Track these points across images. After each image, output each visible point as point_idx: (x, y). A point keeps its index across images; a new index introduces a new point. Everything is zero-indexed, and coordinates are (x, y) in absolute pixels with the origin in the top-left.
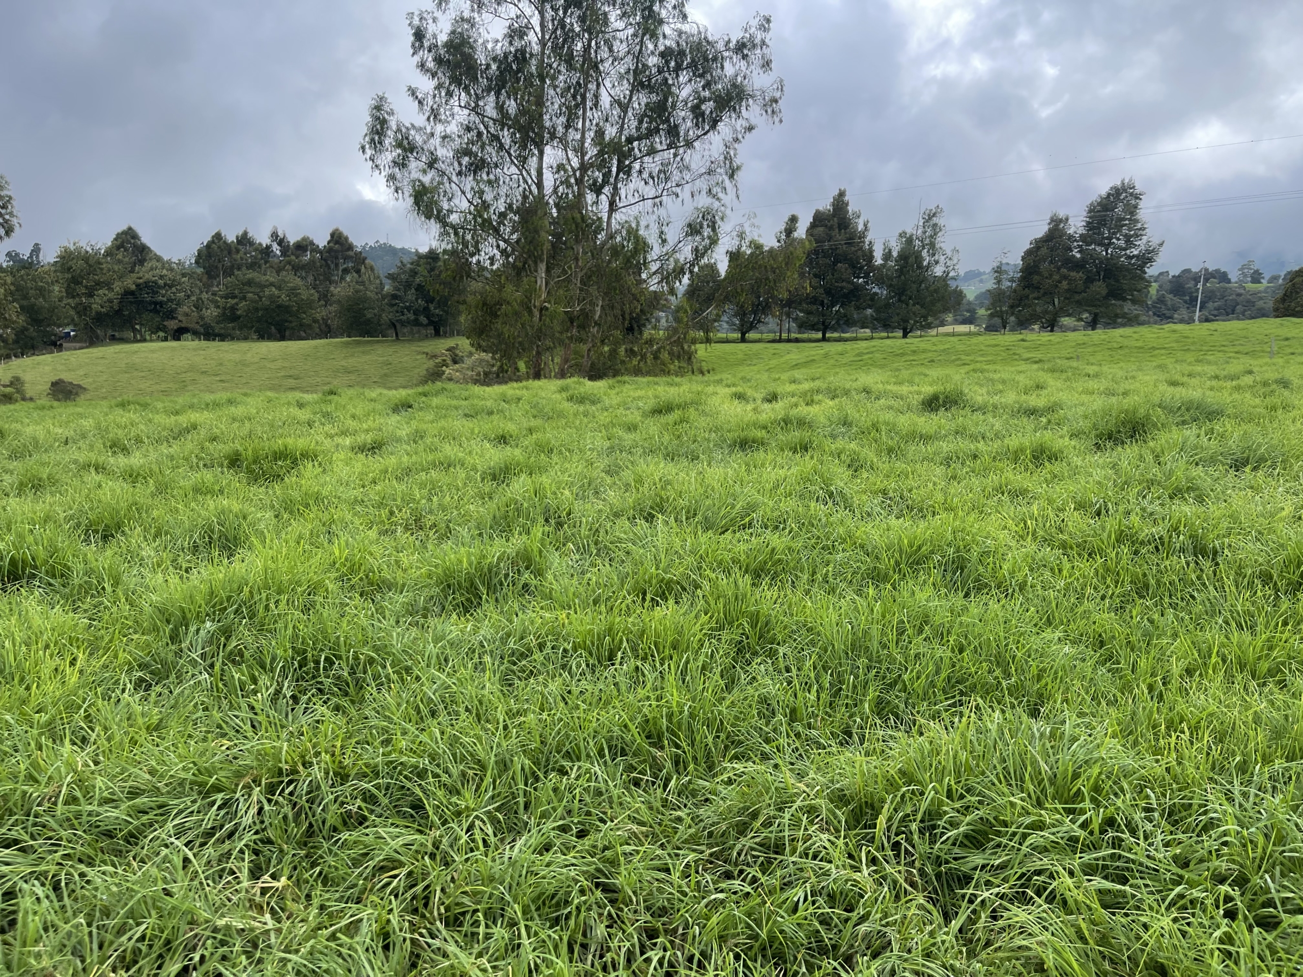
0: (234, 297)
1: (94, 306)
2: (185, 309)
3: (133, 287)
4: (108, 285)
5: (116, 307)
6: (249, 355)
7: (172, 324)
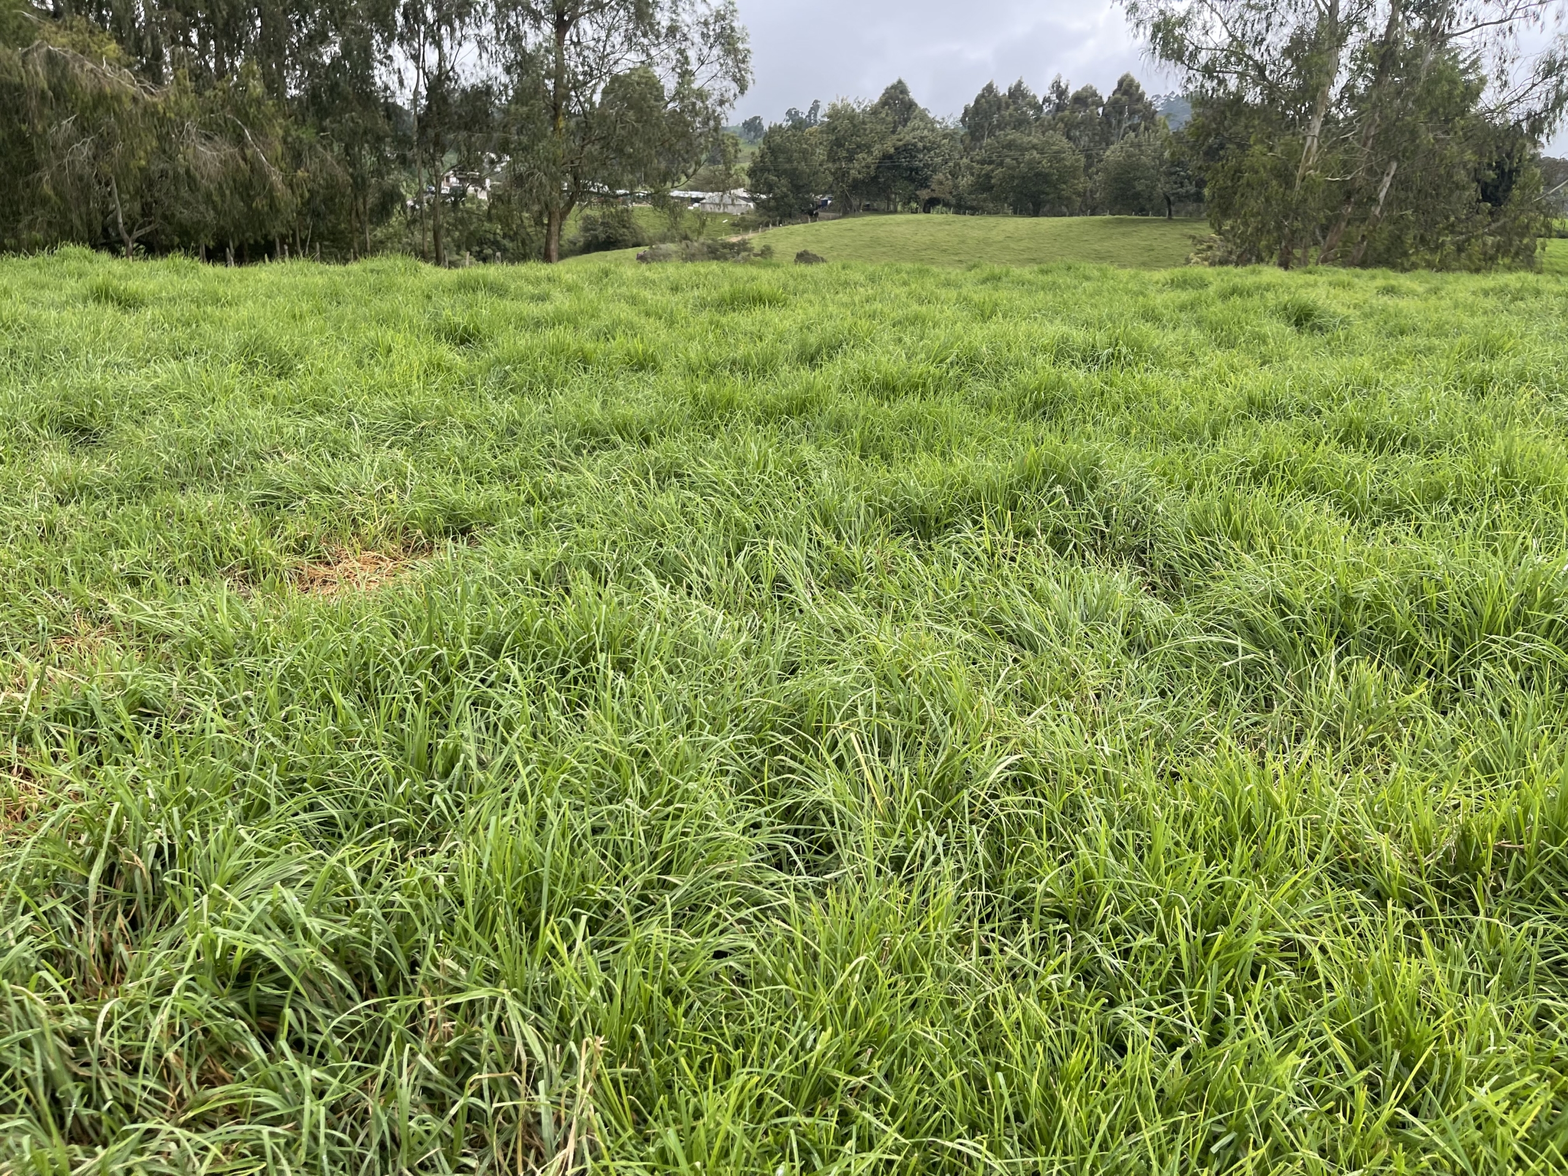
0: (991, 163)
1: (852, 171)
2: (940, 176)
3: (892, 150)
4: (867, 148)
5: (873, 173)
6: (994, 232)
7: (924, 194)
